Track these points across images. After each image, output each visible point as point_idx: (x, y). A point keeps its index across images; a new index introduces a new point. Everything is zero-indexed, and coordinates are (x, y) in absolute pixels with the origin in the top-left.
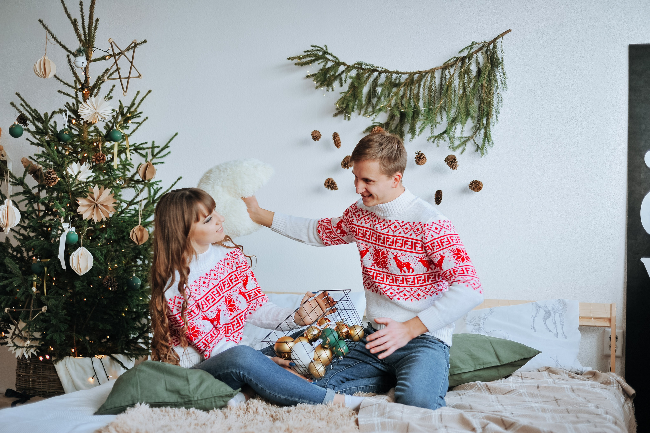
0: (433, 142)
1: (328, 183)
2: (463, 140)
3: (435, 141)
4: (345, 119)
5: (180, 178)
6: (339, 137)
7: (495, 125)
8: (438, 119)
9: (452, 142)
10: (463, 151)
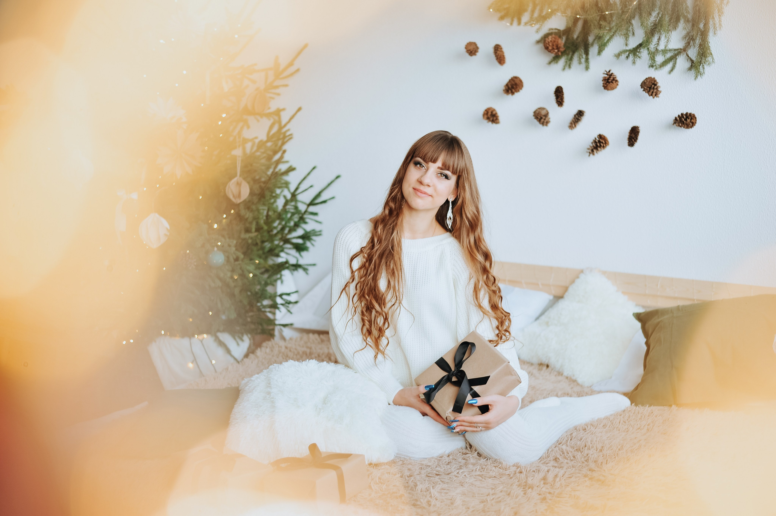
0: (627, 57)
1: (487, 114)
2: (669, 55)
3: (631, 56)
4: (511, 24)
5: (299, 109)
6: (502, 52)
7: (718, 32)
8: (636, 22)
9: (653, 59)
10: (672, 70)
